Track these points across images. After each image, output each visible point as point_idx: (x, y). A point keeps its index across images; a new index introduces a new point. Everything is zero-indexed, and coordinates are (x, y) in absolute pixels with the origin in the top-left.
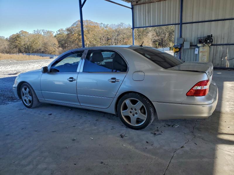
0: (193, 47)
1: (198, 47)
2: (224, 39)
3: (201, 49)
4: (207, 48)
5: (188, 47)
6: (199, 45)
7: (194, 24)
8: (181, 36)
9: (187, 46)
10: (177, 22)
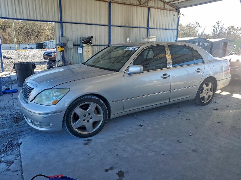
0: (76, 47)
1: (83, 47)
2: (97, 40)
3: (85, 49)
4: (90, 48)
5: (72, 46)
6: (84, 45)
7: (74, 24)
8: (62, 35)
9: (70, 45)
10: (57, 20)
